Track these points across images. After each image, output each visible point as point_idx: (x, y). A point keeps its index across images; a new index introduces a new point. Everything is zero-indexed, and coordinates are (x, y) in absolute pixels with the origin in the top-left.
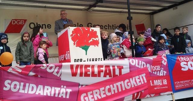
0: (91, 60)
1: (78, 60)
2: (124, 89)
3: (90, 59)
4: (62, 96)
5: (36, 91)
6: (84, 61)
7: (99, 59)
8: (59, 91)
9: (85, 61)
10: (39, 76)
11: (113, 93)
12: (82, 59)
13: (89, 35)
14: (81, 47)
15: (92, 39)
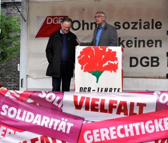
0: (104, 90)
1: (85, 88)
2: (143, 132)
3: (102, 89)
4: (61, 130)
5: (33, 120)
6: (93, 91)
7: (115, 89)
8: (59, 124)
9: (95, 91)
10: (38, 104)
11: (127, 135)
12: (90, 88)
13: (103, 56)
14: (91, 72)
15: (107, 62)
